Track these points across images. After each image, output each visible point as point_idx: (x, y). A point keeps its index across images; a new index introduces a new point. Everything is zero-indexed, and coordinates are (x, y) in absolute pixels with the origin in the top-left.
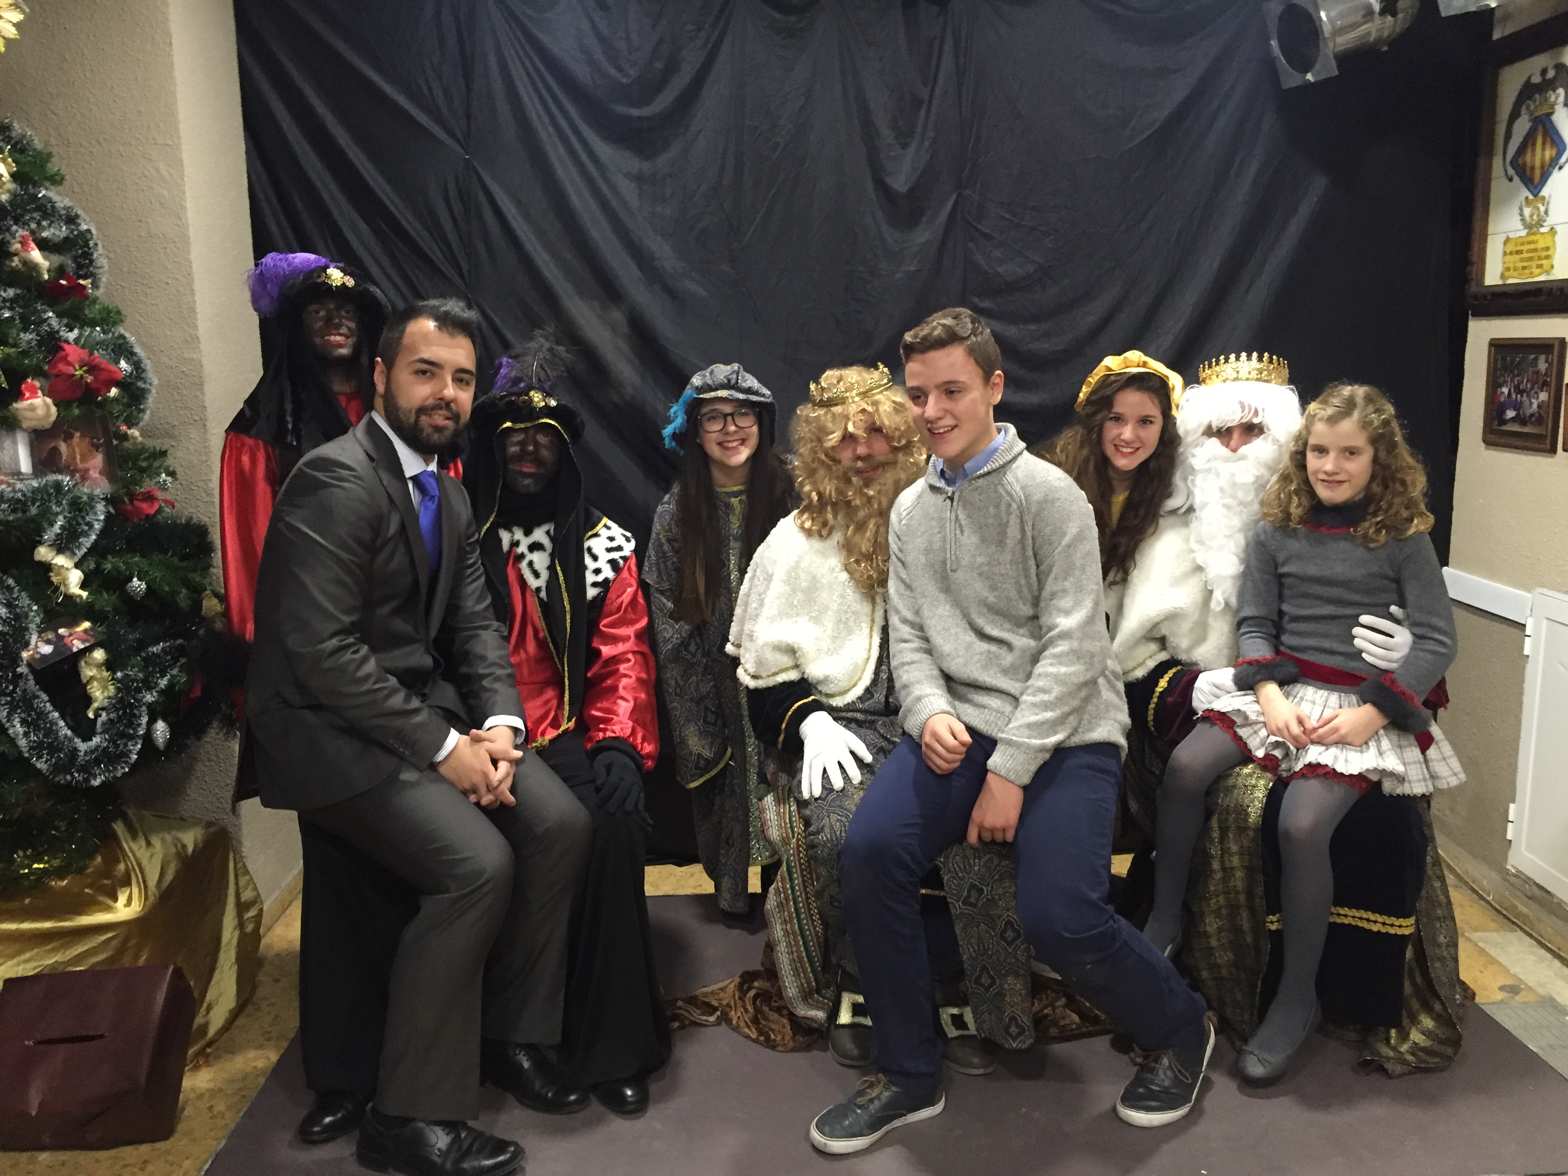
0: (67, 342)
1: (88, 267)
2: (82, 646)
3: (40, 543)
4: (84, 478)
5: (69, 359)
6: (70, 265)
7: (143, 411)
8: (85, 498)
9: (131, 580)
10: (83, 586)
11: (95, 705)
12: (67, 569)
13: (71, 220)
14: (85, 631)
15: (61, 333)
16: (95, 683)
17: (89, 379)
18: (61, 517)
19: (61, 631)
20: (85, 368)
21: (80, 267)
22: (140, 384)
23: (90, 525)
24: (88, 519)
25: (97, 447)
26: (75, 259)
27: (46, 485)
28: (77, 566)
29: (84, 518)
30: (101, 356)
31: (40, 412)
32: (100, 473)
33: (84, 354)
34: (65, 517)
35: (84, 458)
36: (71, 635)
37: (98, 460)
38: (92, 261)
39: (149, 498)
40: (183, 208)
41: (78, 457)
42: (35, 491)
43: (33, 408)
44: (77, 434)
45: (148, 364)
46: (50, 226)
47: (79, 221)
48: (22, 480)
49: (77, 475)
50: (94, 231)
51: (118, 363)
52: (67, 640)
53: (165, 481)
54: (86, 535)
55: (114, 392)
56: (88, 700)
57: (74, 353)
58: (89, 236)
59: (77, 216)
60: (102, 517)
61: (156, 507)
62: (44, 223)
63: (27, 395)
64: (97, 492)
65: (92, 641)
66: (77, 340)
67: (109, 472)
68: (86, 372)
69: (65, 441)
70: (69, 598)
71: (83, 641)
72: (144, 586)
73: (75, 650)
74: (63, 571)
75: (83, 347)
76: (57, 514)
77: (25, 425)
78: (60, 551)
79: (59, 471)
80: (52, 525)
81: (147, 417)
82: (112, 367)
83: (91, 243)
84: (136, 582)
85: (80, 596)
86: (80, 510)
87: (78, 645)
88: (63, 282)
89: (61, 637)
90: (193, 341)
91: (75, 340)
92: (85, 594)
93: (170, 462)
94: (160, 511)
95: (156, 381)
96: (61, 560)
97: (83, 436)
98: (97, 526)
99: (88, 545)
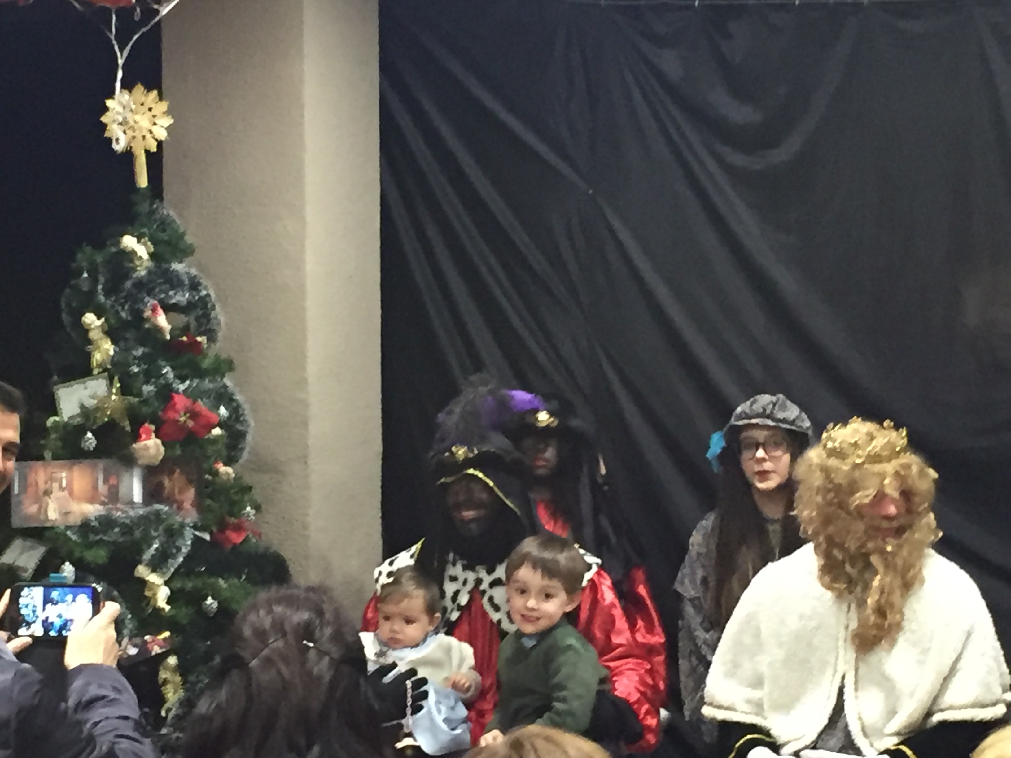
0: (177, 392)
1: (206, 327)
2: (159, 651)
3: (140, 563)
4: (180, 508)
5: (177, 407)
8: (176, 526)
9: (206, 599)
11: (167, 705)
12: (158, 586)
14: (165, 639)
15: (174, 385)
16: (169, 686)
17: (191, 424)
18: (157, 541)
19: (147, 638)
20: (188, 415)
23: (179, 549)
24: (177, 544)
27: (149, 513)
28: (166, 583)
29: (175, 543)
30: (202, 405)
31: (152, 451)
32: (192, 505)
33: (189, 402)
34: (160, 541)
35: (181, 492)
38: (209, 320)
39: (238, 528)
42: (141, 518)
43: (147, 448)
45: (246, 408)
46: (175, 294)
47: (199, 288)
48: (133, 508)
50: (213, 295)
51: (218, 409)
53: (248, 513)
55: (217, 431)
57: (181, 402)
58: (207, 299)
59: (199, 284)
60: (189, 543)
61: (244, 536)
62: (171, 293)
63: (144, 436)
65: (168, 648)
66: (185, 391)
67: (198, 505)
68: (189, 418)
69: (168, 477)
72: (215, 605)
74: (154, 587)
75: (190, 396)
76: (155, 538)
77: (140, 462)
78: (154, 571)
80: (150, 546)
82: (212, 413)
83: (209, 306)
84: (209, 601)
85: (163, 609)
88: (185, 338)
89: (146, 642)
92: (167, 608)
93: (255, 495)
96: (154, 578)
97: (182, 472)
98: (184, 550)
99: (176, 566)
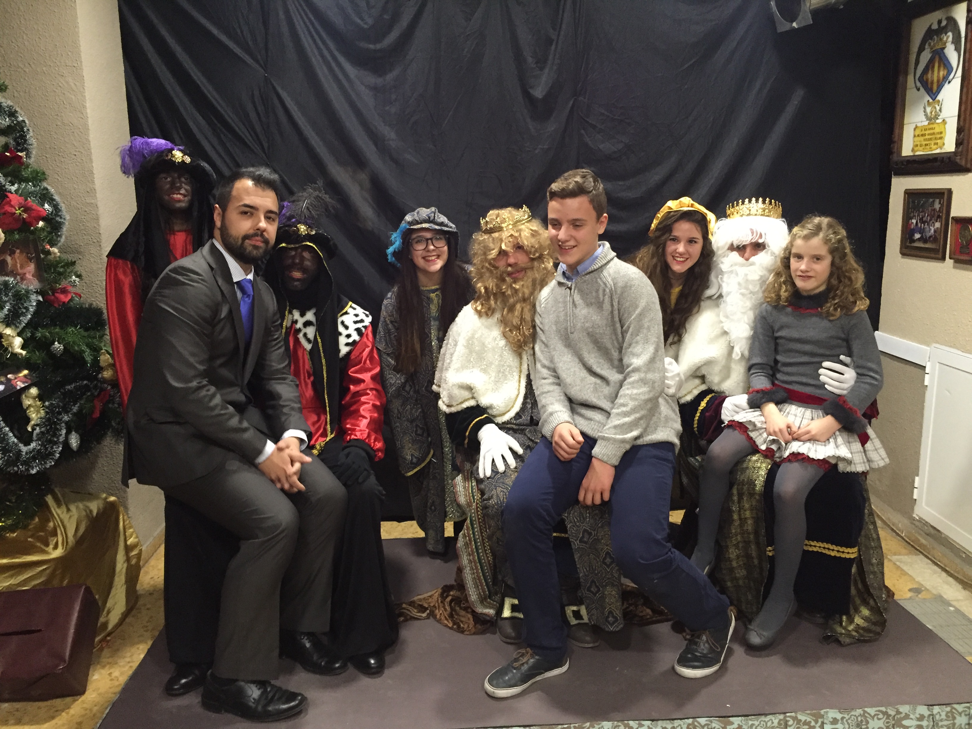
0: (10, 192)
1: (23, 145)
2: (23, 386)
4: (23, 279)
5: (12, 203)
6: (12, 142)
7: (60, 236)
8: (23, 291)
9: (54, 344)
10: (23, 348)
11: (33, 423)
12: (13, 337)
13: (12, 114)
14: (25, 376)
15: (7, 187)
16: (32, 409)
17: (25, 216)
18: (8, 304)
19: (9, 376)
20: (22, 209)
21: (18, 144)
22: (58, 219)
23: (27, 309)
24: (25, 305)
25: (30, 260)
26: (15, 140)
28: (19, 335)
29: (23, 304)
30: (32, 202)
32: (33, 276)
33: (21, 200)
34: (11, 304)
35: (22, 267)
36: (16, 378)
37: (31, 267)
38: (26, 140)
39: (64, 291)
40: (84, 107)
41: (19, 265)
44: (18, 251)
45: (62, 206)
47: (17, 115)
49: (18, 277)
50: (27, 122)
51: (43, 205)
52: (13, 382)
53: (74, 281)
54: (24, 315)
55: (41, 224)
56: (28, 420)
57: (15, 199)
58: (24, 124)
59: (16, 112)
60: (35, 304)
61: (69, 297)
64: (31, 287)
65: (30, 382)
66: (17, 191)
67: (39, 274)
68: (23, 211)
69: (10, 255)
70: (14, 355)
71: (24, 383)
72: (62, 347)
73: (18, 388)
74: (10, 338)
75: (21, 195)
76: (6, 302)
78: (8, 325)
79: (7, 275)
81: (63, 239)
82: (40, 209)
83: (25, 129)
84: (57, 345)
85: (21, 354)
86: (21, 299)
87: (20, 385)
88: (8, 154)
89: (9, 380)
90: (92, 192)
91: (15, 191)
92: (24, 353)
93: (78, 268)
94: (71, 300)
95: (68, 217)
96: (8, 331)
97: (21, 252)
98: (31, 310)
99: (26, 321)
